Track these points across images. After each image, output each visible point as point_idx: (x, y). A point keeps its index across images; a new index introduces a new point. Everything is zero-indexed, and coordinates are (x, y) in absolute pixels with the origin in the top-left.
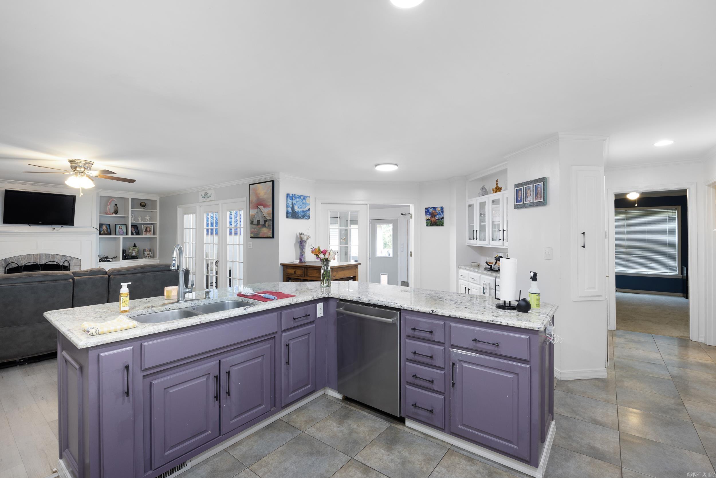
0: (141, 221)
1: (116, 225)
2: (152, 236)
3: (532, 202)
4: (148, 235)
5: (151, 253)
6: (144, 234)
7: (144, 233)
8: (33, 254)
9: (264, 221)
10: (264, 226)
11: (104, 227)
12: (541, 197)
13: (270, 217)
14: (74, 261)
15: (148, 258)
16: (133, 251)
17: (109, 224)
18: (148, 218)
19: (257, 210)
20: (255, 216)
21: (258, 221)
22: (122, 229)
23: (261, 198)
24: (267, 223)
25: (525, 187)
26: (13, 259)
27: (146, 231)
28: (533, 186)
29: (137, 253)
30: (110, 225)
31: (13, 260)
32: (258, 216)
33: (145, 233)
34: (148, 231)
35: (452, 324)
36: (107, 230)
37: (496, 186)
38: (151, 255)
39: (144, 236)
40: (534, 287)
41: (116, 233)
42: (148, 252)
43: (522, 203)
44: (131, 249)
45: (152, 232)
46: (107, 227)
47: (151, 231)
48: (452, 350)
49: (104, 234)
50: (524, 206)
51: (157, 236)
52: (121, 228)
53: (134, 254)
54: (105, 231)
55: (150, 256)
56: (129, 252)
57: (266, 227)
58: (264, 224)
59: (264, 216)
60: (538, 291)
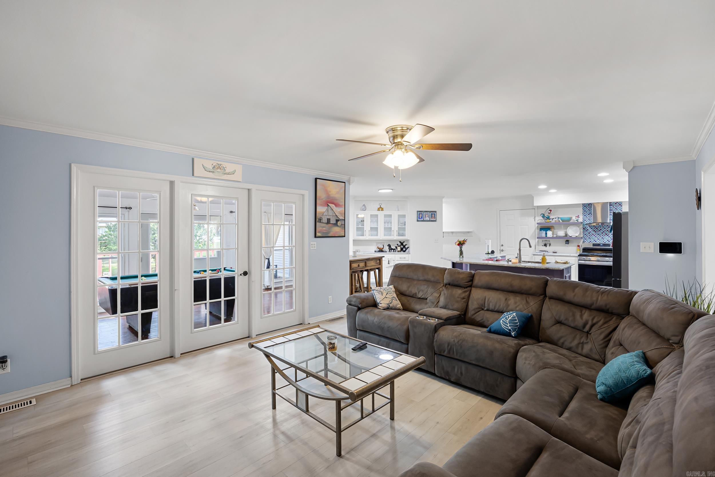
3: (429, 220)
9: (336, 220)
10: (336, 224)
13: (342, 216)
19: (327, 207)
20: (324, 214)
21: (329, 220)
23: (332, 196)
24: (339, 222)
32: (328, 214)
43: (422, 219)
50: (423, 221)
57: (338, 226)
58: (335, 223)
59: (336, 215)
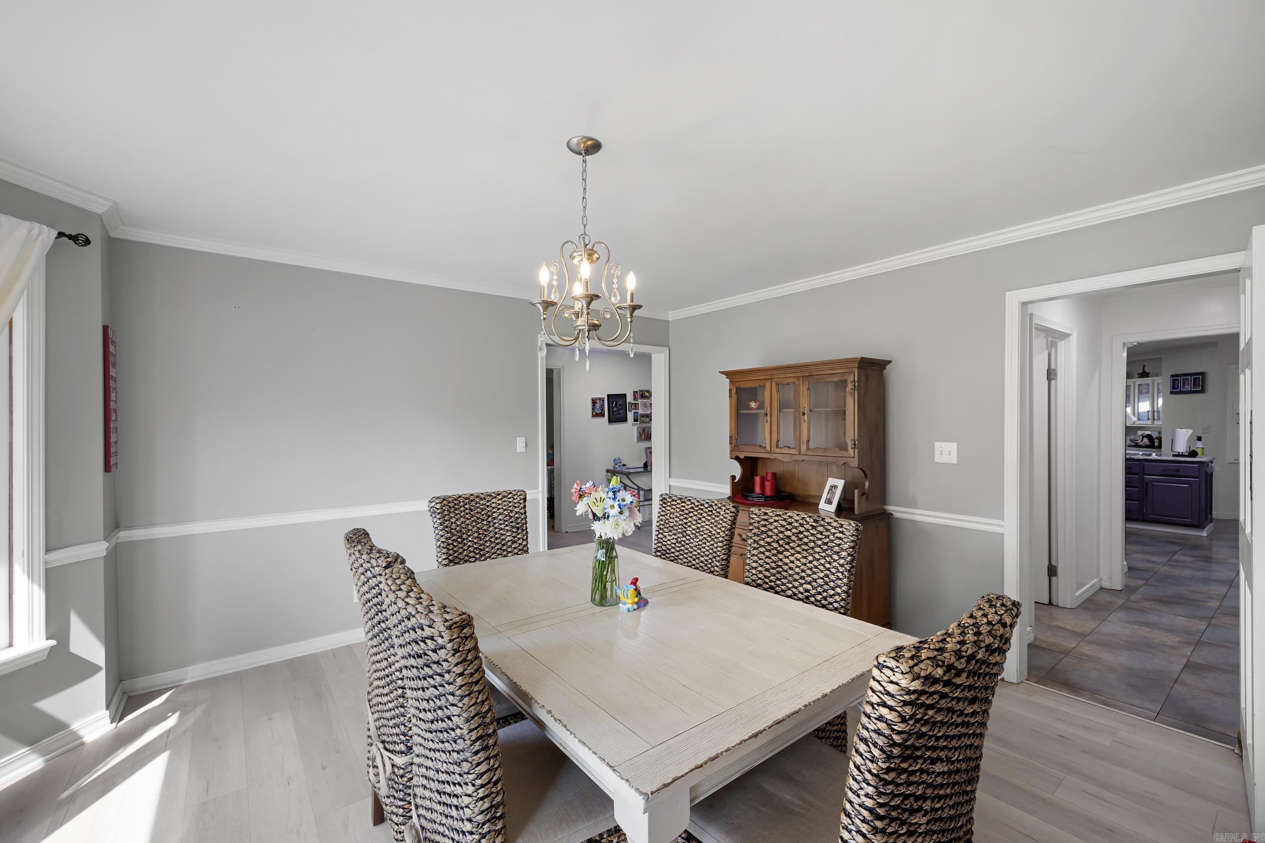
3: (1189, 389)
12: (1199, 386)
25: (1182, 378)
28: (1191, 378)
35: (1145, 463)
37: (1142, 371)
40: (1200, 444)
43: (1179, 390)
48: (1145, 476)
50: (1181, 393)
60: (1203, 447)
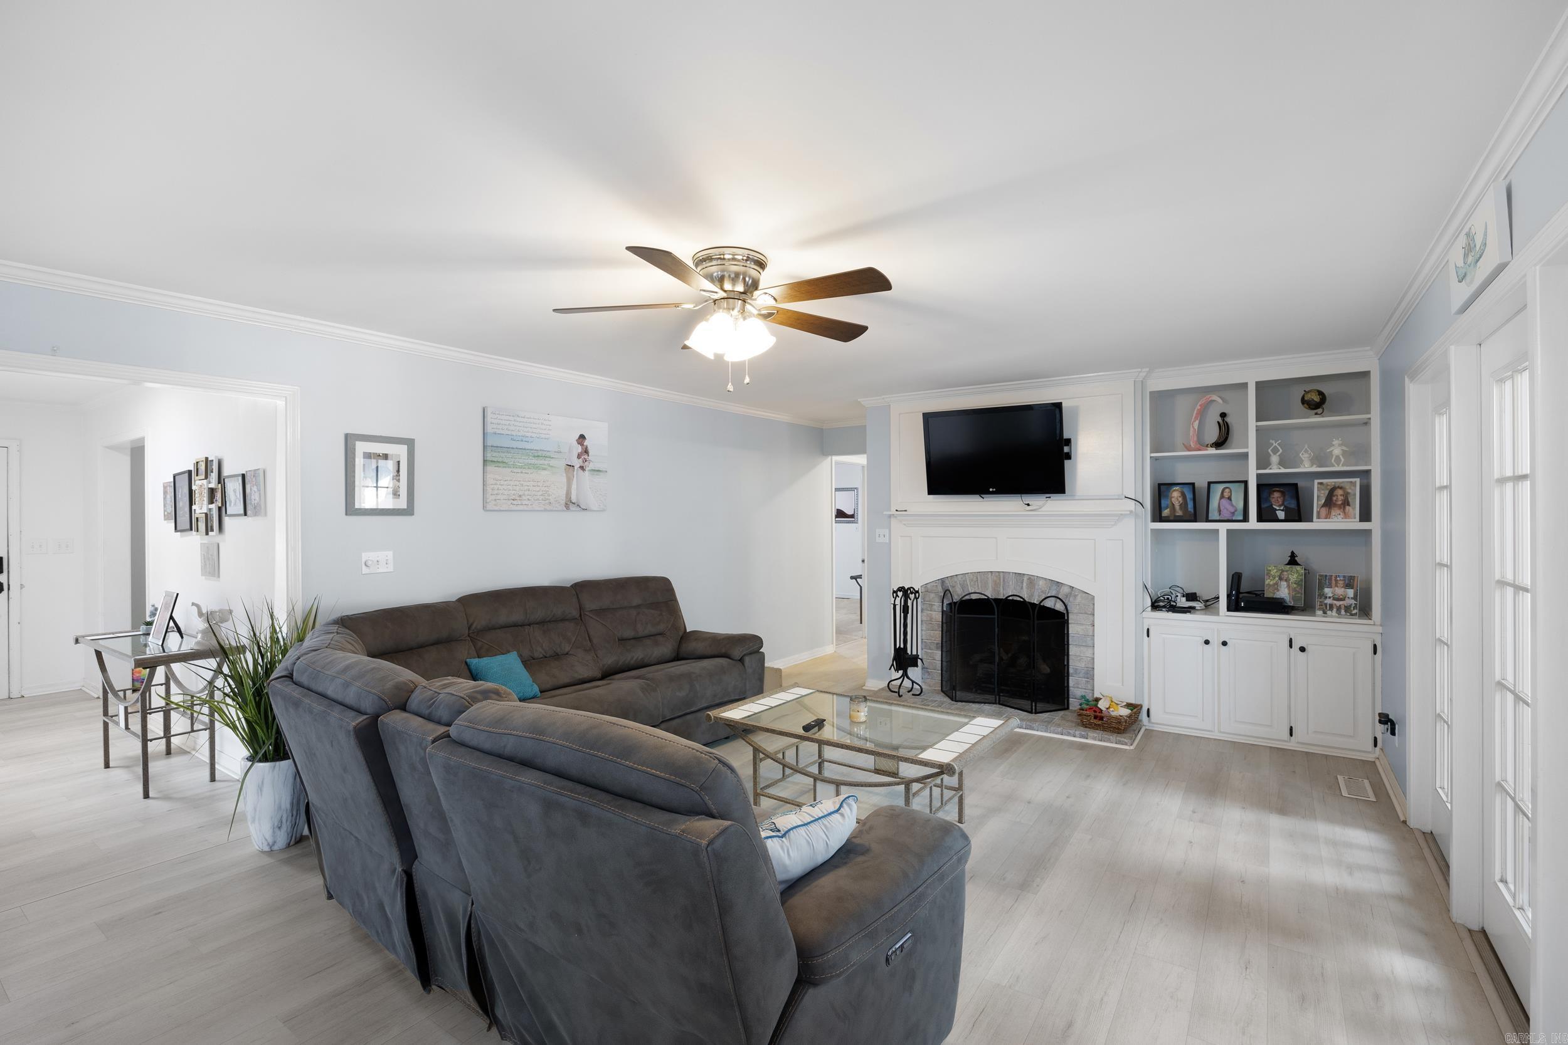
0: (1312, 466)
1: (1212, 485)
2: (1355, 524)
4: (1337, 522)
5: (1350, 593)
6: (1318, 517)
7: (1318, 513)
8: (991, 572)
11: (1175, 495)
14: (1079, 599)
15: (1334, 613)
16: (1281, 579)
17: (1193, 484)
18: (1337, 451)
22: (1230, 498)
26: (956, 580)
27: (1329, 503)
29: (1294, 590)
30: (1196, 484)
31: (955, 582)
33: (1324, 511)
34: (1335, 505)
36: (1184, 505)
38: (1353, 602)
39: (1316, 525)
41: (1210, 515)
42: (1340, 591)
44: (1274, 572)
45: (1354, 509)
46: (1183, 495)
47: (1349, 505)
49: (1172, 518)
51: (1375, 525)
52: (1226, 494)
53: (1284, 593)
54: (1177, 507)
55: (1347, 609)
56: (1267, 582)
